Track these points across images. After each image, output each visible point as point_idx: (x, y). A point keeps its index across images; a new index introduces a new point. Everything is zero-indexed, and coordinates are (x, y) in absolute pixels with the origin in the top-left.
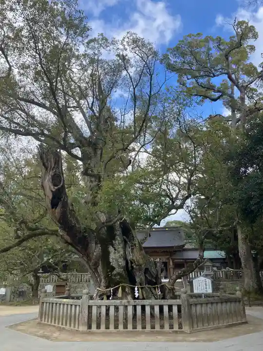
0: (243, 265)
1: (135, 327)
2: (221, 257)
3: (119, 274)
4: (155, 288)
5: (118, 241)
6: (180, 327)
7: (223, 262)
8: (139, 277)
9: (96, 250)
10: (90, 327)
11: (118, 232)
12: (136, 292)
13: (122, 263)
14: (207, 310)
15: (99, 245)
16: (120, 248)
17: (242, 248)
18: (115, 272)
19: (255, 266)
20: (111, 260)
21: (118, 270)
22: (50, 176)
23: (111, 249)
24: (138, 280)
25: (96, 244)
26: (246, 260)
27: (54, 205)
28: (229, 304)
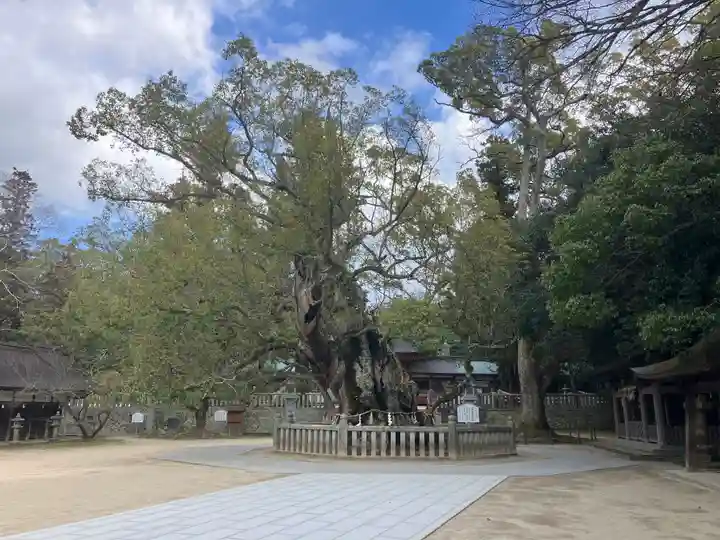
0: (522, 388)
1: (398, 453)
2: (488, 372)
3: (366, 397)
4: (410, 415)
5: (365, 357)
6: (446, 454)
7: (493, 381)
8: (391, 401)
9: (340, 368)
10: (350, 453)
11: (365, 346)
12: (390, 419)
13: (371, 384)
14: (476, 438)
15: (343, 362)
16: (368, 365)
17: (523, 364)
18: (363, 395)
19: (539, 390)
20: (357, 380)
21: (366, 393)
22: (310, 289)
23: (357, 366)
24: (389, 405)
25: (340, 360)
26: (527, 381)
27: (308, 318)
28: (497, 434)
